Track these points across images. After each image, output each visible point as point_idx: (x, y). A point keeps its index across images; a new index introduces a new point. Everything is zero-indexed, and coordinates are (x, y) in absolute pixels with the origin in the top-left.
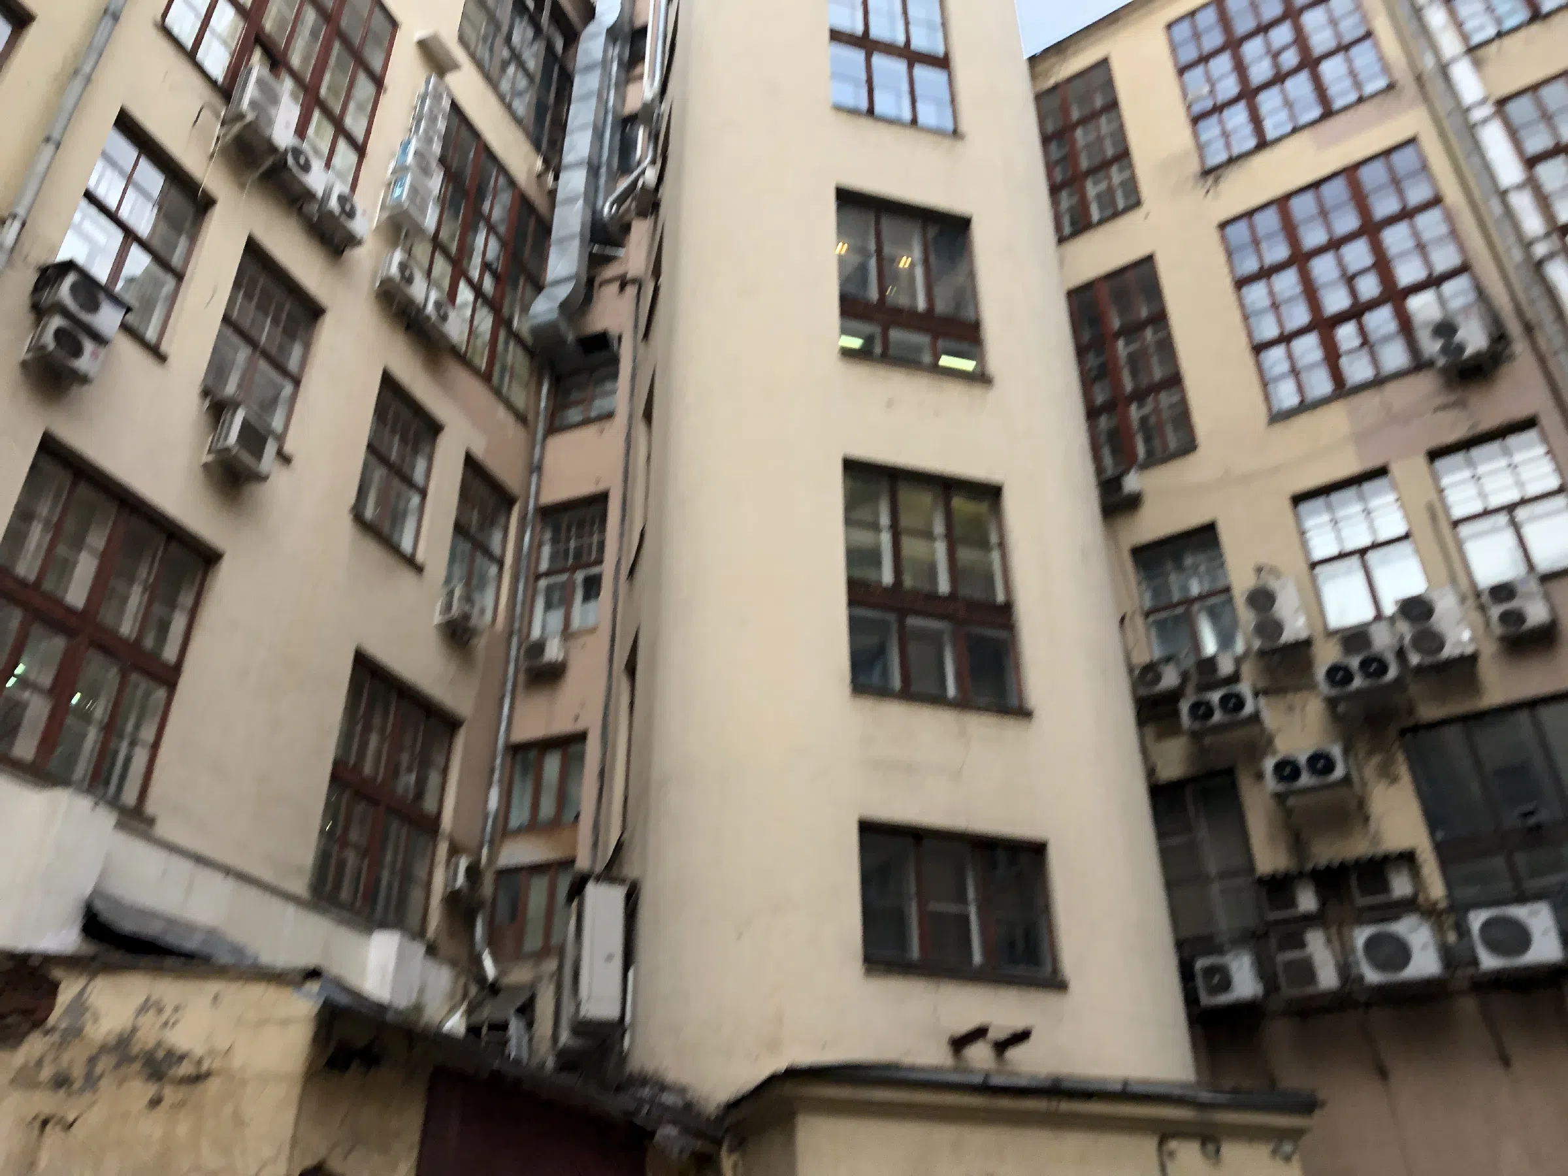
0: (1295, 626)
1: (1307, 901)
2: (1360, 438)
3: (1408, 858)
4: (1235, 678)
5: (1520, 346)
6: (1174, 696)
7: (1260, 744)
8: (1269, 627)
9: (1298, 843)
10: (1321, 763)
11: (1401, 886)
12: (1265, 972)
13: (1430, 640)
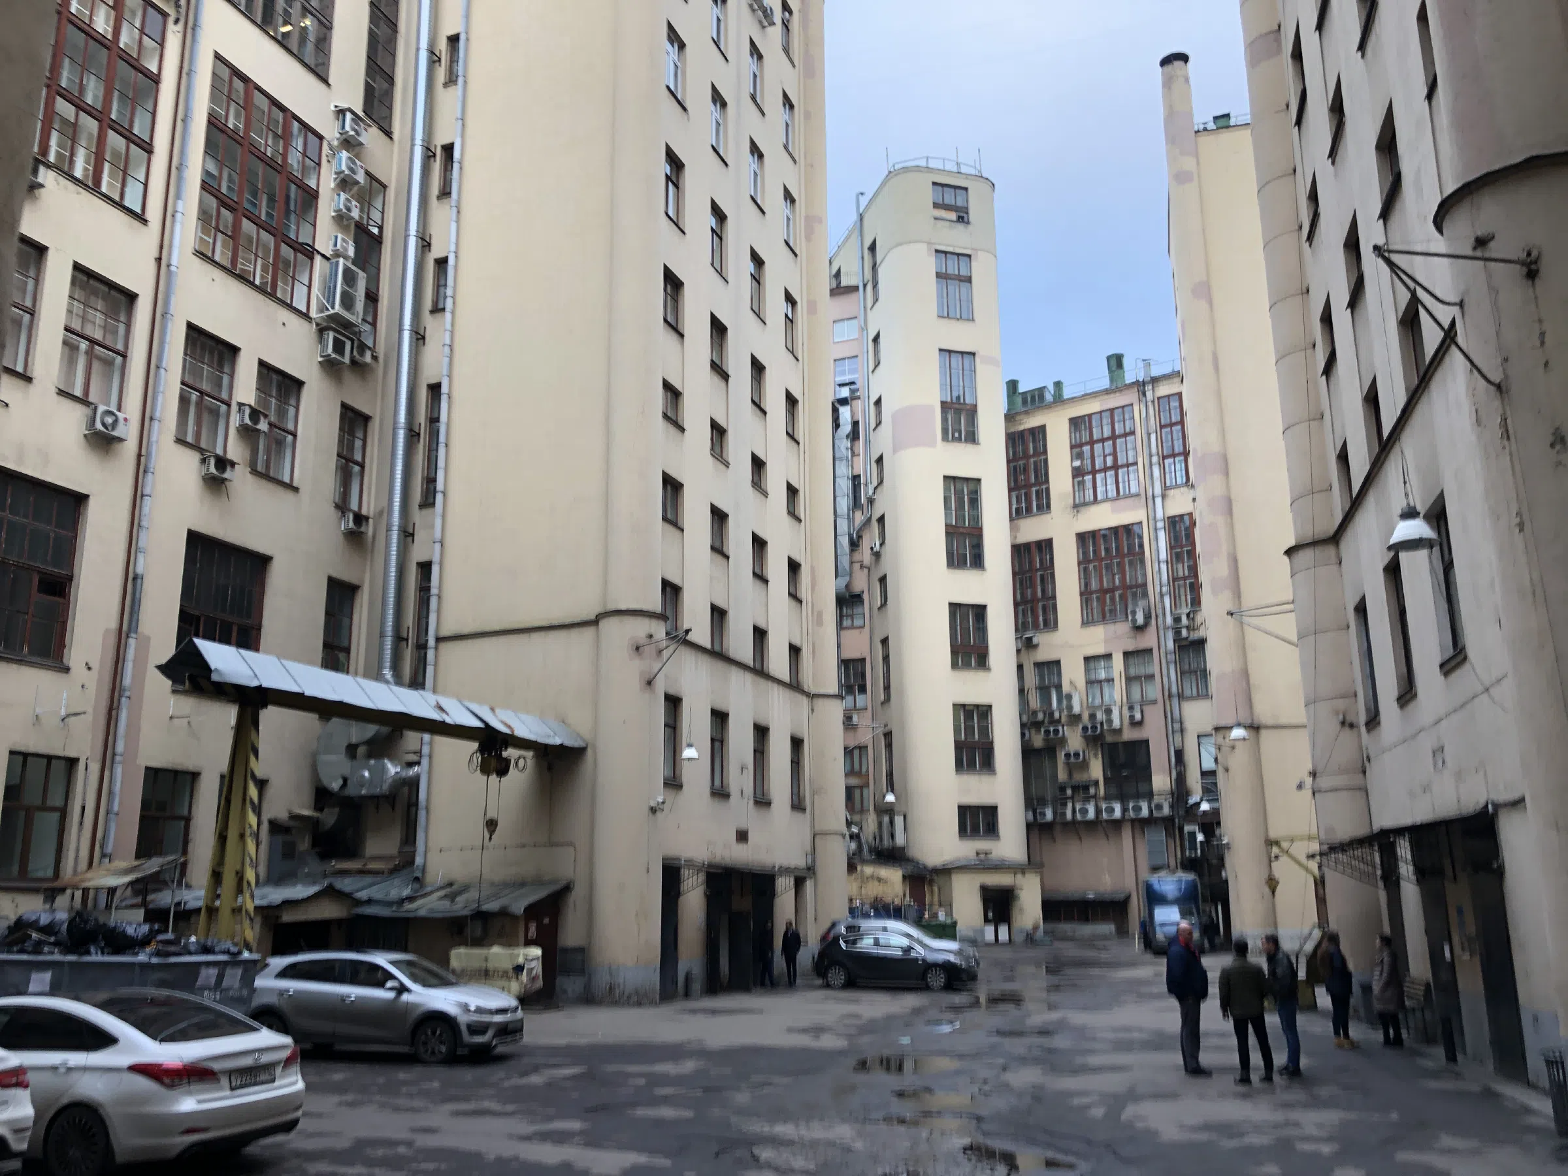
0: (1077, 709)
1: (1069, 792)
2: (1106, 641)
3: (1096, 783)
4: (1059, 721)
5: (1153, 622)
6: (1042, 722)
7: (1063, 741)
8: (1070, 707)
9: (1070, 775)
10: (1077, 755)
11: (1092, 791)
12: (1055, 813)
13: (1110, 721)
